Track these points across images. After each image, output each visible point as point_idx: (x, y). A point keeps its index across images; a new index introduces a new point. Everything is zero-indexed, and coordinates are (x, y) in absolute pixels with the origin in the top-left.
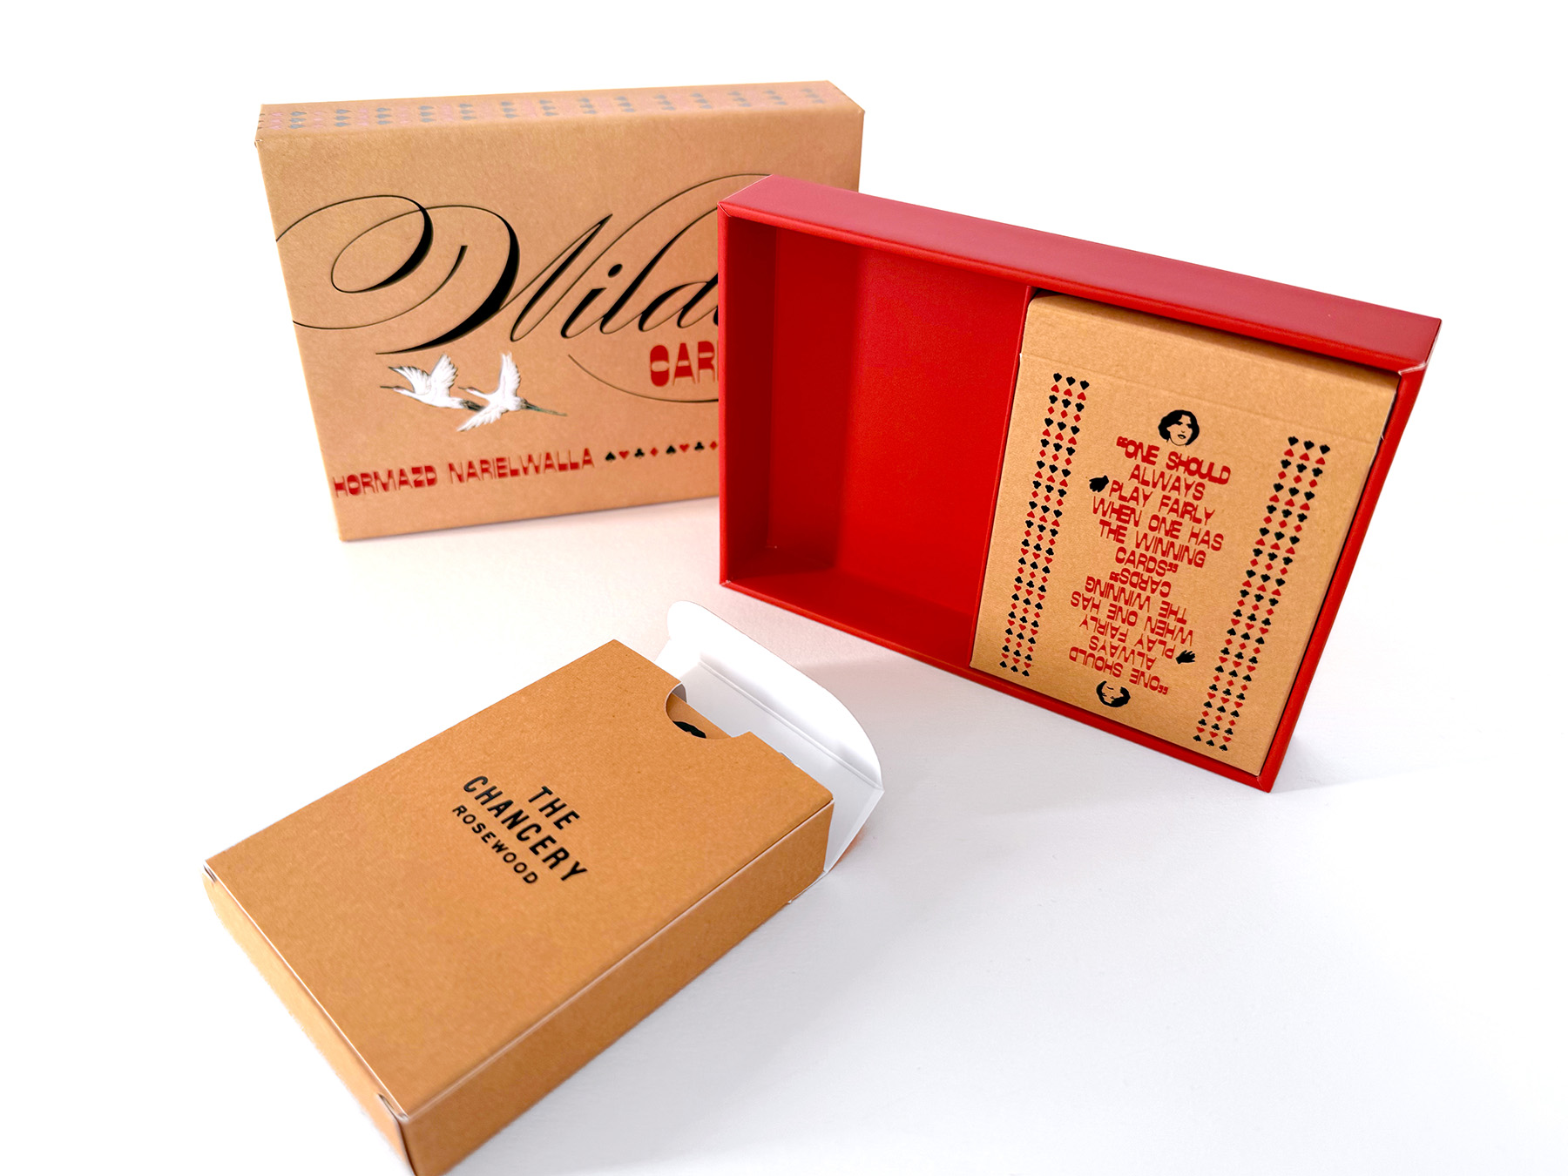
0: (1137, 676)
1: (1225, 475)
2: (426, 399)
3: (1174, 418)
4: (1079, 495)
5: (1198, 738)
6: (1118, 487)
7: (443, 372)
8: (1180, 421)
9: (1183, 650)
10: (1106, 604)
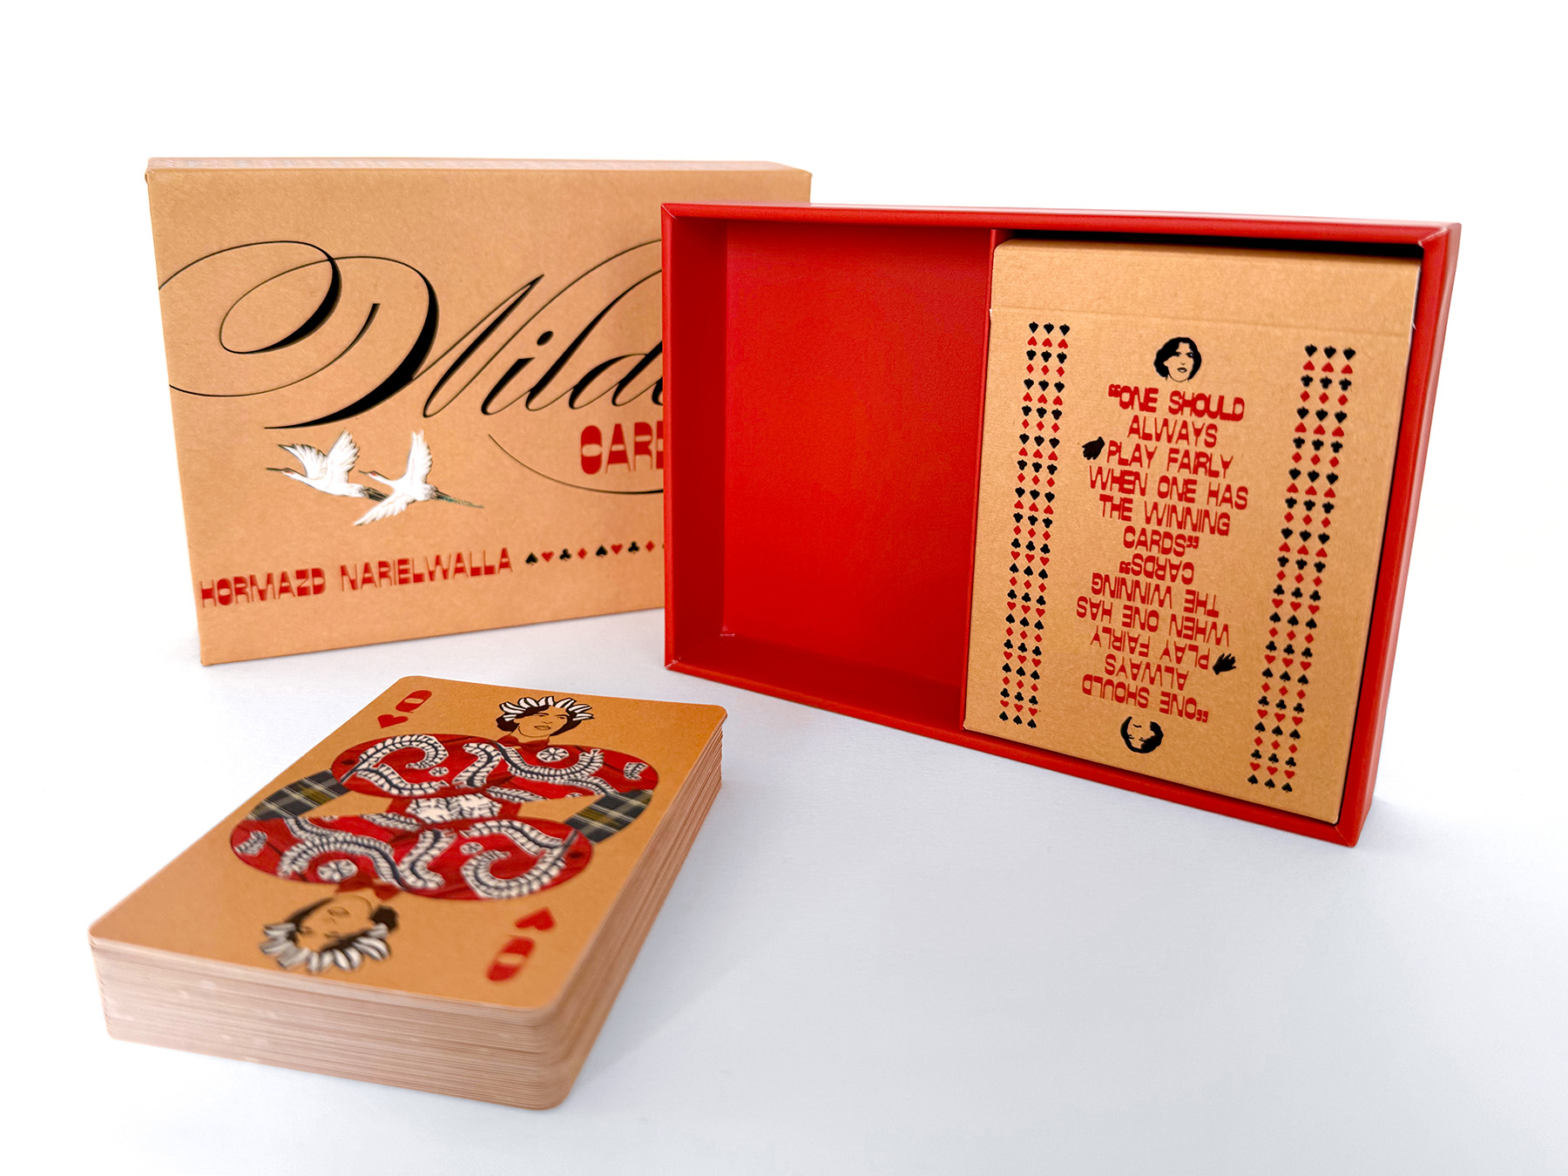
0: (1168, 700)
1: (1239, 409)
2: (320, 485)
3: (1170, 349)
4: (1073, 468)
5: (1253, 780)
6: (1117, 447)
7: (342, 453)
8: (1177, 351)
9: (1221, 654)
10: (1118, 606)
